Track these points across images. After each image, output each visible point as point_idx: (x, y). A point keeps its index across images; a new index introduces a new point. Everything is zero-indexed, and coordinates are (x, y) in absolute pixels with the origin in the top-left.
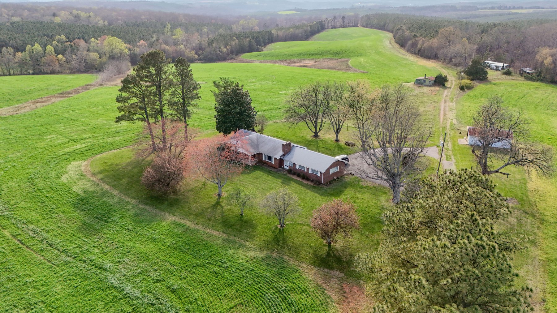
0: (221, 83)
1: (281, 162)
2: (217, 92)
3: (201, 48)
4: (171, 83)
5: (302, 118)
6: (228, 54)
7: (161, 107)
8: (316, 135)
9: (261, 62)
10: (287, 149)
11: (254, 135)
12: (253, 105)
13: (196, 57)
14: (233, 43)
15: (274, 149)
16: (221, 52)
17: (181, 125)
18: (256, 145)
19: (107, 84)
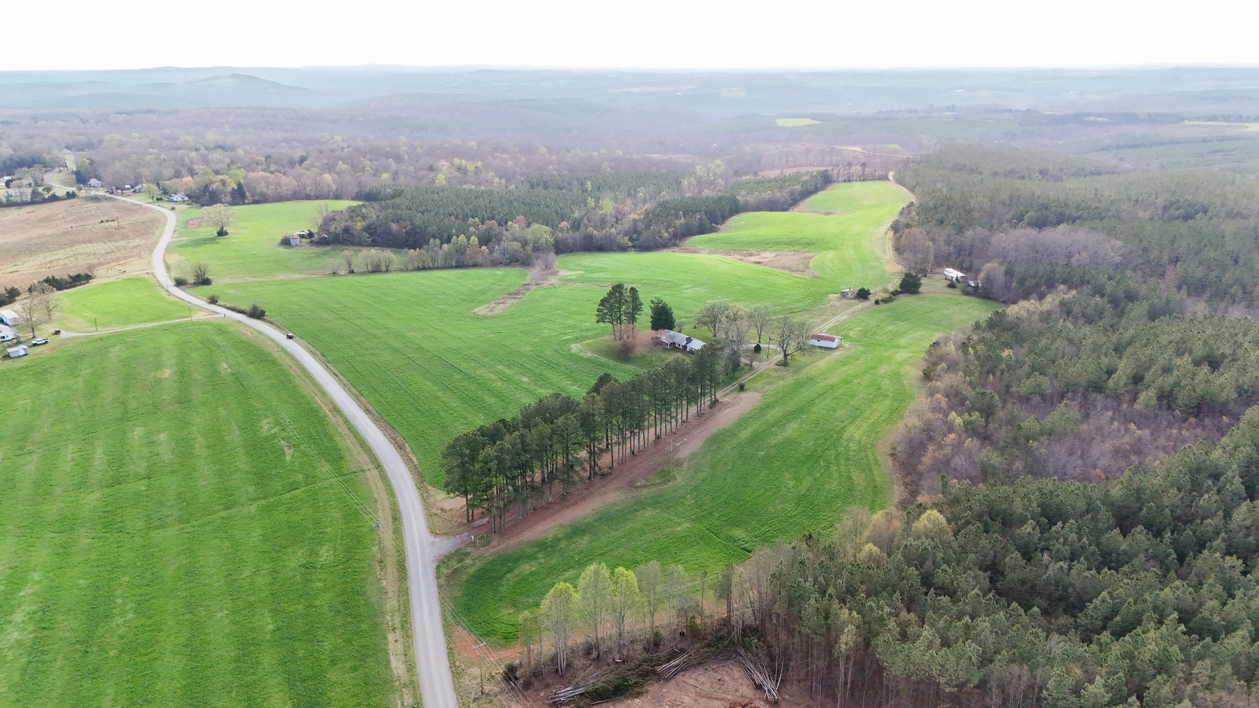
0: (656, 301)
1: (685, 347)
2: (653, 306)
3: (635, 231)
4: (626, 301)
5: (705, 323)
6: (670, 240)
7: (620, 315)
8: (715, 336)
9: (710, 253)
10: (689, 340)
11: (672, 333)
12: (674, 315)
13: (630, 244)
14: (678, 222)
15: (682, 340)
16: (661, 237)
17: (631, 325)
18: (672, 338)
19: (543, 284)
